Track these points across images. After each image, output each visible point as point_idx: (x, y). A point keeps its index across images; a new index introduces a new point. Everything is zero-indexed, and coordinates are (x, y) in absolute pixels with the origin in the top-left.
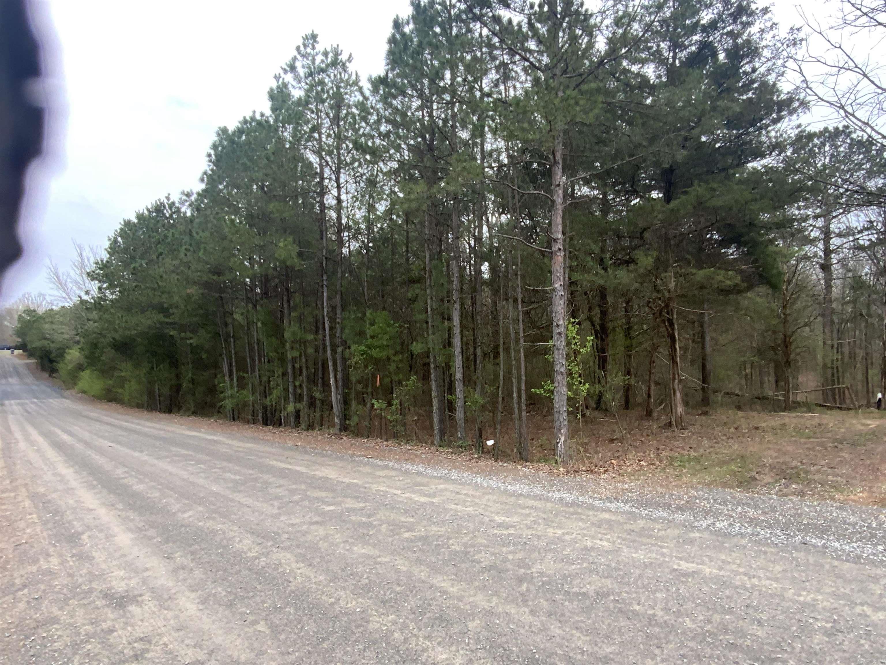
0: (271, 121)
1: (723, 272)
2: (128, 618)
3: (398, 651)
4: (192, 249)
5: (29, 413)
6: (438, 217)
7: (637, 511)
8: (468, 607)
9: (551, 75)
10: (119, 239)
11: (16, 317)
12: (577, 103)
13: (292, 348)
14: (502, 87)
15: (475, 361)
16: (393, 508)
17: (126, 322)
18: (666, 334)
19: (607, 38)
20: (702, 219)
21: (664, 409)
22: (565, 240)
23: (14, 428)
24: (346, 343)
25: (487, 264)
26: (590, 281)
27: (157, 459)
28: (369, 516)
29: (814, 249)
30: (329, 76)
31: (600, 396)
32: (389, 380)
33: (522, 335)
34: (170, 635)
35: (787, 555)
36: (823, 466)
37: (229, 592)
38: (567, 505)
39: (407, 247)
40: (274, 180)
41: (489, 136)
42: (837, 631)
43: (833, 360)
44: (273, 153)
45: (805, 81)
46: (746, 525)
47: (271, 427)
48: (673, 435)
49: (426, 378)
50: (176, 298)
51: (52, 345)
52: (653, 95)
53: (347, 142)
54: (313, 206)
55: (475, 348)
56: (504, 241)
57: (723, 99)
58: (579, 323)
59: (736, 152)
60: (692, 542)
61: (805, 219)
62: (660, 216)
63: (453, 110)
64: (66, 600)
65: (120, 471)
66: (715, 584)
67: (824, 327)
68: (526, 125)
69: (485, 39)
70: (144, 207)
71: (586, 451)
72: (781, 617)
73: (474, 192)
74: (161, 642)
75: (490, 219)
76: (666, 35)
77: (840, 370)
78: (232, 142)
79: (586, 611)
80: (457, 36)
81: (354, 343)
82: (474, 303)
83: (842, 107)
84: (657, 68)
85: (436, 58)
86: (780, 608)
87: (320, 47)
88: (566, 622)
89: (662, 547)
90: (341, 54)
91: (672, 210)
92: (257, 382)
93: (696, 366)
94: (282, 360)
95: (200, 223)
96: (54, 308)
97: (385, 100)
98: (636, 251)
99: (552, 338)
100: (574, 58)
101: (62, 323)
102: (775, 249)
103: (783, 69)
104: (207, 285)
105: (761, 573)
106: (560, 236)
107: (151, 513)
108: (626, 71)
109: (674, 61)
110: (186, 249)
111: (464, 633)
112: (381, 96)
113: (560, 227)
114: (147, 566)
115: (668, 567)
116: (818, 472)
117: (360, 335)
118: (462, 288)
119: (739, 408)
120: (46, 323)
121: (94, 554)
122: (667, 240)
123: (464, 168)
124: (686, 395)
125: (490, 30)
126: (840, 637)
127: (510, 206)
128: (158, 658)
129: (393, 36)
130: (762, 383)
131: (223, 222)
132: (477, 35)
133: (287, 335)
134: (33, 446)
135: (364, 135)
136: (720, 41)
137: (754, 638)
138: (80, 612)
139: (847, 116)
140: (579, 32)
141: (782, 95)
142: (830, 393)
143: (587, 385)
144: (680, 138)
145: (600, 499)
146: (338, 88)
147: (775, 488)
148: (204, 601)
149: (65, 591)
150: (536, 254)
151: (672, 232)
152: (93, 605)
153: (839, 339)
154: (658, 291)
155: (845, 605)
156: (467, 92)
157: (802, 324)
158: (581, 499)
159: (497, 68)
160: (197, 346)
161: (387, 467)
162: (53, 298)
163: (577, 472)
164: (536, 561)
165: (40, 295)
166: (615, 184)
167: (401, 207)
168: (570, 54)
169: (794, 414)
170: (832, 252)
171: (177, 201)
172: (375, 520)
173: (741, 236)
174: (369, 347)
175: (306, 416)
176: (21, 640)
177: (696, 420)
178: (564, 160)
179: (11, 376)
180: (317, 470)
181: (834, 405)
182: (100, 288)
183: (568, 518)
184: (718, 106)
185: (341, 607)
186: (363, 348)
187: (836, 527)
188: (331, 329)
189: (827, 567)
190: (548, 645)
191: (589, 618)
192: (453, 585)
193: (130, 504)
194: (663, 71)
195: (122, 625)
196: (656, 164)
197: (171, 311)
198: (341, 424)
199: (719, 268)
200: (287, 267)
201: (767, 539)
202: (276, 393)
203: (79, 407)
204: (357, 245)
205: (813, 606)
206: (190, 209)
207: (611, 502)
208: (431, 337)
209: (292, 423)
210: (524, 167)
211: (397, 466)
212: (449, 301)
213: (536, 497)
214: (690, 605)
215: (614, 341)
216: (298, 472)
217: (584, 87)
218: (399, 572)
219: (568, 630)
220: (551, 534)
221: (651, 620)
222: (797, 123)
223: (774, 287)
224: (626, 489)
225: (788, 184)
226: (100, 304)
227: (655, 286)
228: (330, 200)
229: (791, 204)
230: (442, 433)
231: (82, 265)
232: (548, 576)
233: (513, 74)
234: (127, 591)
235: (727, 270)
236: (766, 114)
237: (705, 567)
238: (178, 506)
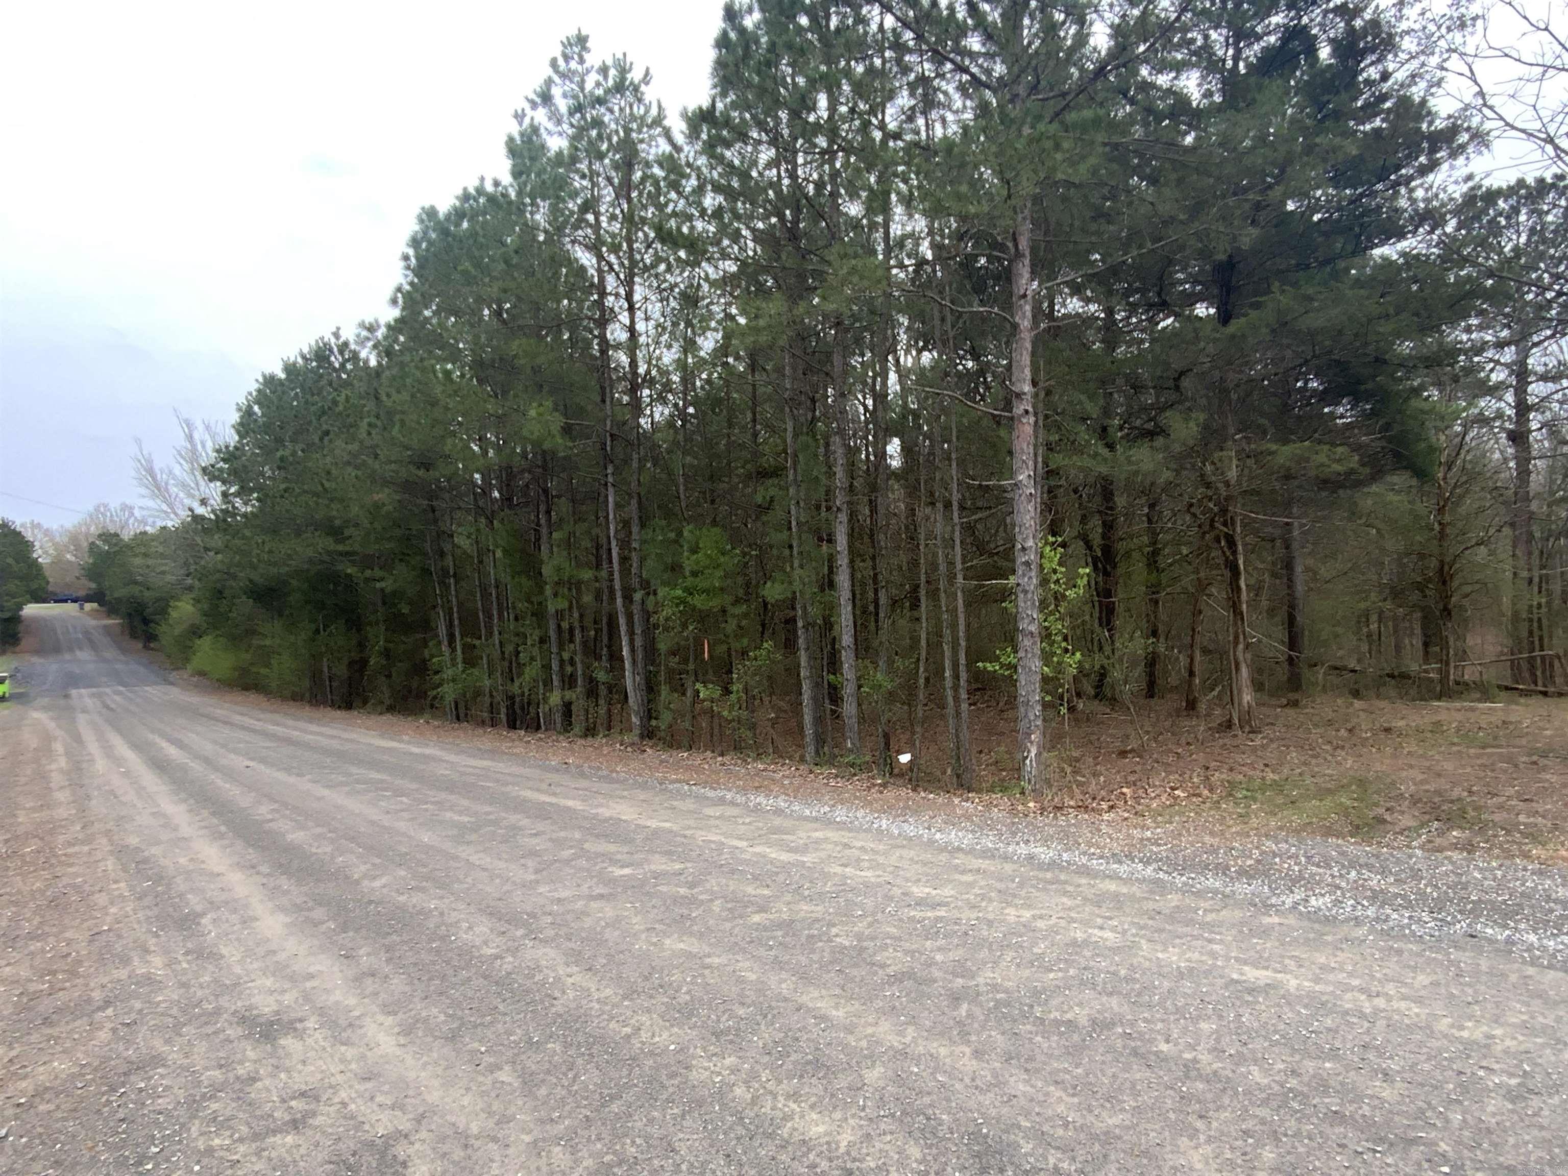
0: (513, 195)
1: (1326, 447)
2: (279, 1058)
3: (742, 1118)
4: (379, 423)
5: (112, 710)
6: (807, 358)
7: (1166, 877)
8: (864, 1044)
9: (1008, 97)
10: (256, 408)
11: (85, 545)
12: (1057, 147)
13: (556, 595)
14: (921, 122)
15: (877, 614)
16: (733, 872)
17: (270, 552)
18: (1221, 561)
19: (1112, 26)
20: (1289, 353)
21: (1219, 697)
22: (1036, 395)
23: (89, 736)
24: (648, 583)
25: (896, 441)
26: (1081, 469)
27: (328, 787)
28: (692, 886)
29: (1494, 404)
30: (611, 111)
31: (1103, 674)
32: (724, 647)
33: (959, 566)
34: (351, 1087)
35: (1440, 957)
36: (1509, 798)
37: (450, 1016)
38: (1042, 867)
39: (754, 414)
40: (519, 298)
41: (898, 210)
42: (1530, 1091)
43: (1531, 606)
44: (516, 252)
45: (1481, 94)
46: (1365, 903)
47: (523, 732)
48: (1236, 742)
49: (790, 645)
50: (355, 510)
51: (147, 594)
52: (1197, 128)
53: (646, 229)
54: (589, 345)
55: (876, 591)
56: (926, 398)
57: (1328, 130)
58: (1064, 545)
59: (1351, 229)
60: (1265, 932)
61: (1480, 349)
62: (1211, 349)
63: (832, 165)
64: (177, 1028)
65: (264, 810)
66: (1306, 1007)
67: (1514, 547)
68: (964, 188)
69: (890, 35)
70: (297, 352)
71: (1075, 772)
72: (1427, 1066)
73: (872, 312)
74: (336, 1100)
75: (902, 360)
76: (1220, 16)
77: (1545, 622)
78: (444, 232)
79: (1074, 1052)
80: (838, 30)
81: (664, 584)
82: (874, 510)
83: (1550, 140)
84: (1203, 78)
85: (801, 73)
86: (1425, 1050)
87: (593, 59)
88: (1037, 1071)
89: (1210, 941)
90: (630, 69)
91: (1233, 337)
92: (497, 654)
93: (1278, 619)
94: (539, 614)
95: (394, 378)
96: (149, 529)
97: (710, 149)
98: (1168, 414)
99: (1014, 572)
100: (1052, 63)
101: (162, 556)
102: (1425, 406)
103: (1439, 74)
104: (408, 486)
105: (1391, 989)
106: (1027, 388)
107: (318, 881)
108: (1146, 86)
109: (1236, 64)
110: (370, 425)
111: (856, 1089)
112: (704, 142)
113: (1027, 372)
114: (312, 969)
115: (1221, 977)
116: (1501, 807)
117: (673, 569)
118: (851, 485)
119: (1356, 694)
120: (136, 556)
121: (224, 951)
122: (1225, 391)
123: (853, 270)
124: (1260, 671)
125: (898, 19)
126: (1535, 1102)
127: (937, 334)
128: (332, 1126)
129: (725, 34)
130: (1398, 648)
131: (431, 375)
132: (874, 27)
133: (547, 571)
134: (119, 766)
135: (674, 214)
136: (1321, 25)
137: (1376, 1102)
138: (201, 1047)
139: (1558, 156)
140: (1059, 17)
141: (1438, 122)
142: (1525, 666)
143: (1078, 655)
144: (1247, 206)
145: (1101, 857)
146: (628, 131)
147: (1420, 836)
148: (407, 1030)
149: (175, 1011)
150: (985, 422)
151: (1232, 377)
152: (221, 1036)
153: (1543, 567)
154: (1208, 485)
155: (1543, 1046)
156: (858, 131)
157: (1473, 542)
158: (1065, 856)
159: (912, 87)
160: (394, 593)
161: (722, 801)
162: (145, 513)
163: (1059, 809)
164: (986, 963)
165: (125, 507)
166: (1127, 293)
167: (742, 342)
168: (1042, 58)
169: (1458, 705)
170: (1530, 408)
171: (352, 338)
172: (702, 893)
173: (1359, 382)
174: (689, 591)
175: (582, 713)
176: (103, 1094)
177: (1277, 717)
178: (1034, 250)
179: (81, 649)
180: (601, 805)
181: (1533, 687)
182: (225, 495)
183: (1044, 889)
184: (1316, 145)
185: (643, 1043)
186: (679, 592)
187: (1532, 907)
188: (624, 560)
189: (1513, 978)
190: (1005, 1110)
191: (1077, 1066)
192: (837, 1006)
193: (281, 865)
194: (1214, 84)
195: (270, 1069)
196: (1204, 254)
197: (347, 533)
198: (642, 726)
199: (1320, 442)
200: (544, 452)
201: (1403, 927)
202: (531, 672)
203: (194, 699)
204: (667, 412)
205: (1486, 1047)
206: (374, 353)
207: (1120, 862)
208: (798, 571)
209: (559, 725)
210: (961, 264)
211: (740, 799)
212: (828, 509)
213: (988, 854)
214: (1259, 1044)
215: (1129, 575)
216: (569, 809)
217: (1072, 117)
218: (743, 982)
219: (1040, 1084)
220: (1012, 919)
221: (1190, 1069)
222: (1465, 172)
223: (1421, 474)
224: (1149, 839)
225: (1448, 285)
226: (225, 520)
227: (1202, 475)
228: (617, 333)
229: (1453, 323)
230: (820, 741)
231: (193, 455)
232: (1006, 991)
233: (941, 96)
234: (277, 1013)
235: (1333, 444)
236: (1409, 156)
237: (1288, 977)
238: (363, 868)
